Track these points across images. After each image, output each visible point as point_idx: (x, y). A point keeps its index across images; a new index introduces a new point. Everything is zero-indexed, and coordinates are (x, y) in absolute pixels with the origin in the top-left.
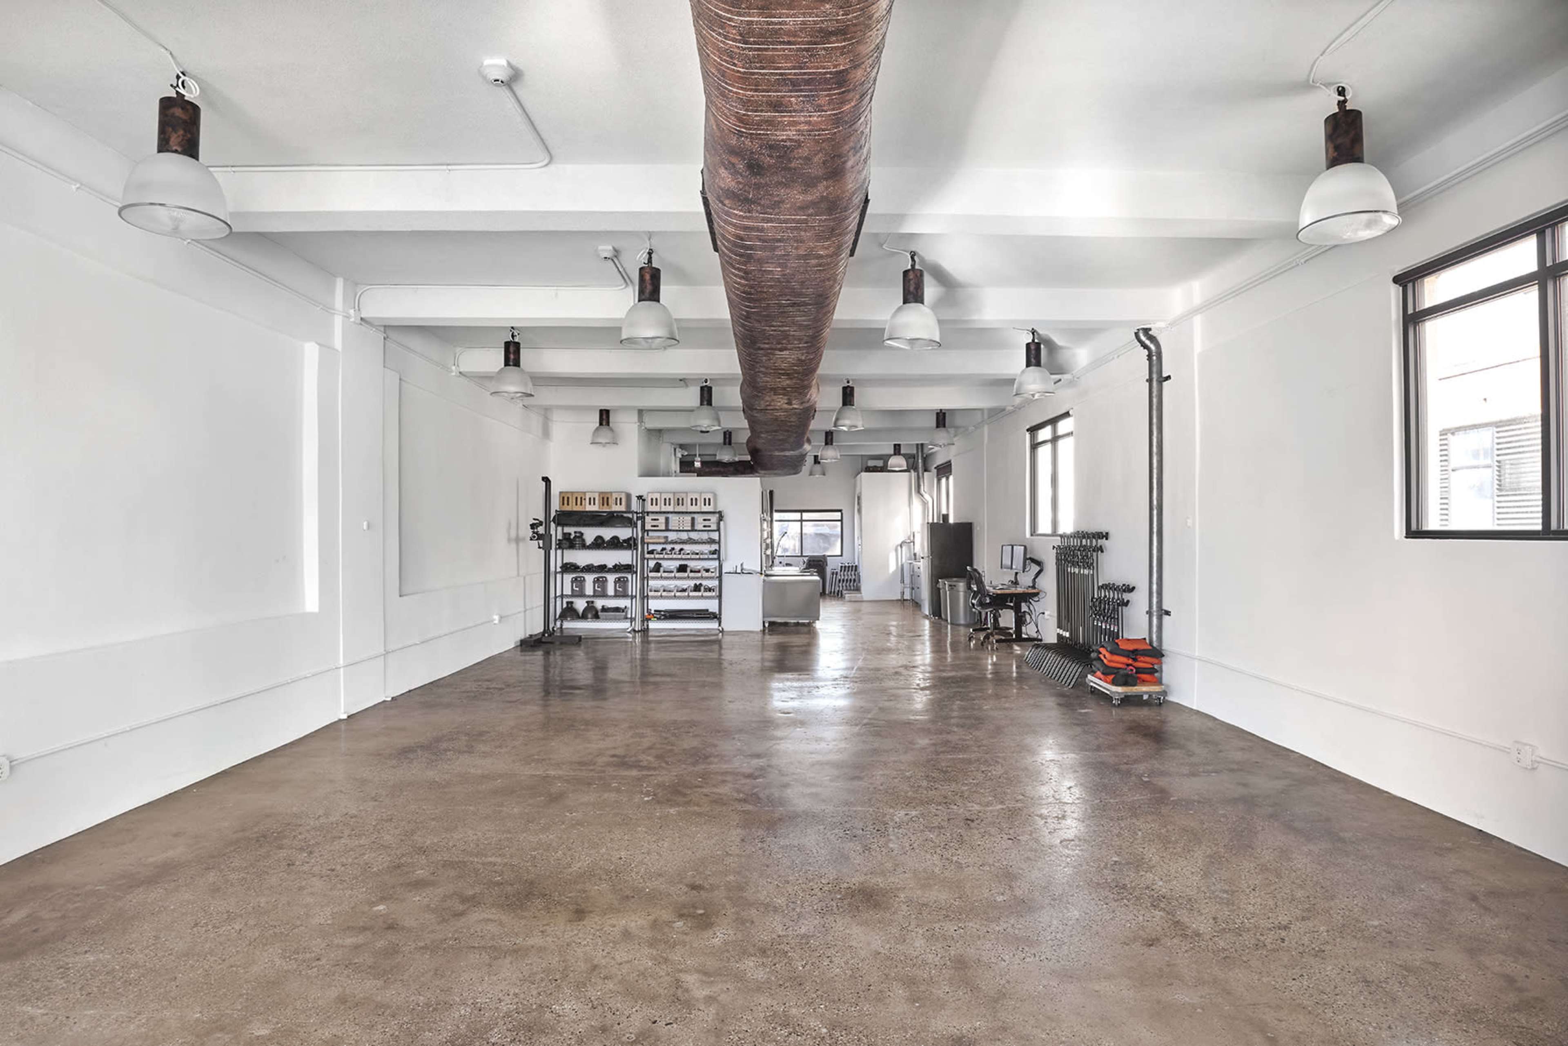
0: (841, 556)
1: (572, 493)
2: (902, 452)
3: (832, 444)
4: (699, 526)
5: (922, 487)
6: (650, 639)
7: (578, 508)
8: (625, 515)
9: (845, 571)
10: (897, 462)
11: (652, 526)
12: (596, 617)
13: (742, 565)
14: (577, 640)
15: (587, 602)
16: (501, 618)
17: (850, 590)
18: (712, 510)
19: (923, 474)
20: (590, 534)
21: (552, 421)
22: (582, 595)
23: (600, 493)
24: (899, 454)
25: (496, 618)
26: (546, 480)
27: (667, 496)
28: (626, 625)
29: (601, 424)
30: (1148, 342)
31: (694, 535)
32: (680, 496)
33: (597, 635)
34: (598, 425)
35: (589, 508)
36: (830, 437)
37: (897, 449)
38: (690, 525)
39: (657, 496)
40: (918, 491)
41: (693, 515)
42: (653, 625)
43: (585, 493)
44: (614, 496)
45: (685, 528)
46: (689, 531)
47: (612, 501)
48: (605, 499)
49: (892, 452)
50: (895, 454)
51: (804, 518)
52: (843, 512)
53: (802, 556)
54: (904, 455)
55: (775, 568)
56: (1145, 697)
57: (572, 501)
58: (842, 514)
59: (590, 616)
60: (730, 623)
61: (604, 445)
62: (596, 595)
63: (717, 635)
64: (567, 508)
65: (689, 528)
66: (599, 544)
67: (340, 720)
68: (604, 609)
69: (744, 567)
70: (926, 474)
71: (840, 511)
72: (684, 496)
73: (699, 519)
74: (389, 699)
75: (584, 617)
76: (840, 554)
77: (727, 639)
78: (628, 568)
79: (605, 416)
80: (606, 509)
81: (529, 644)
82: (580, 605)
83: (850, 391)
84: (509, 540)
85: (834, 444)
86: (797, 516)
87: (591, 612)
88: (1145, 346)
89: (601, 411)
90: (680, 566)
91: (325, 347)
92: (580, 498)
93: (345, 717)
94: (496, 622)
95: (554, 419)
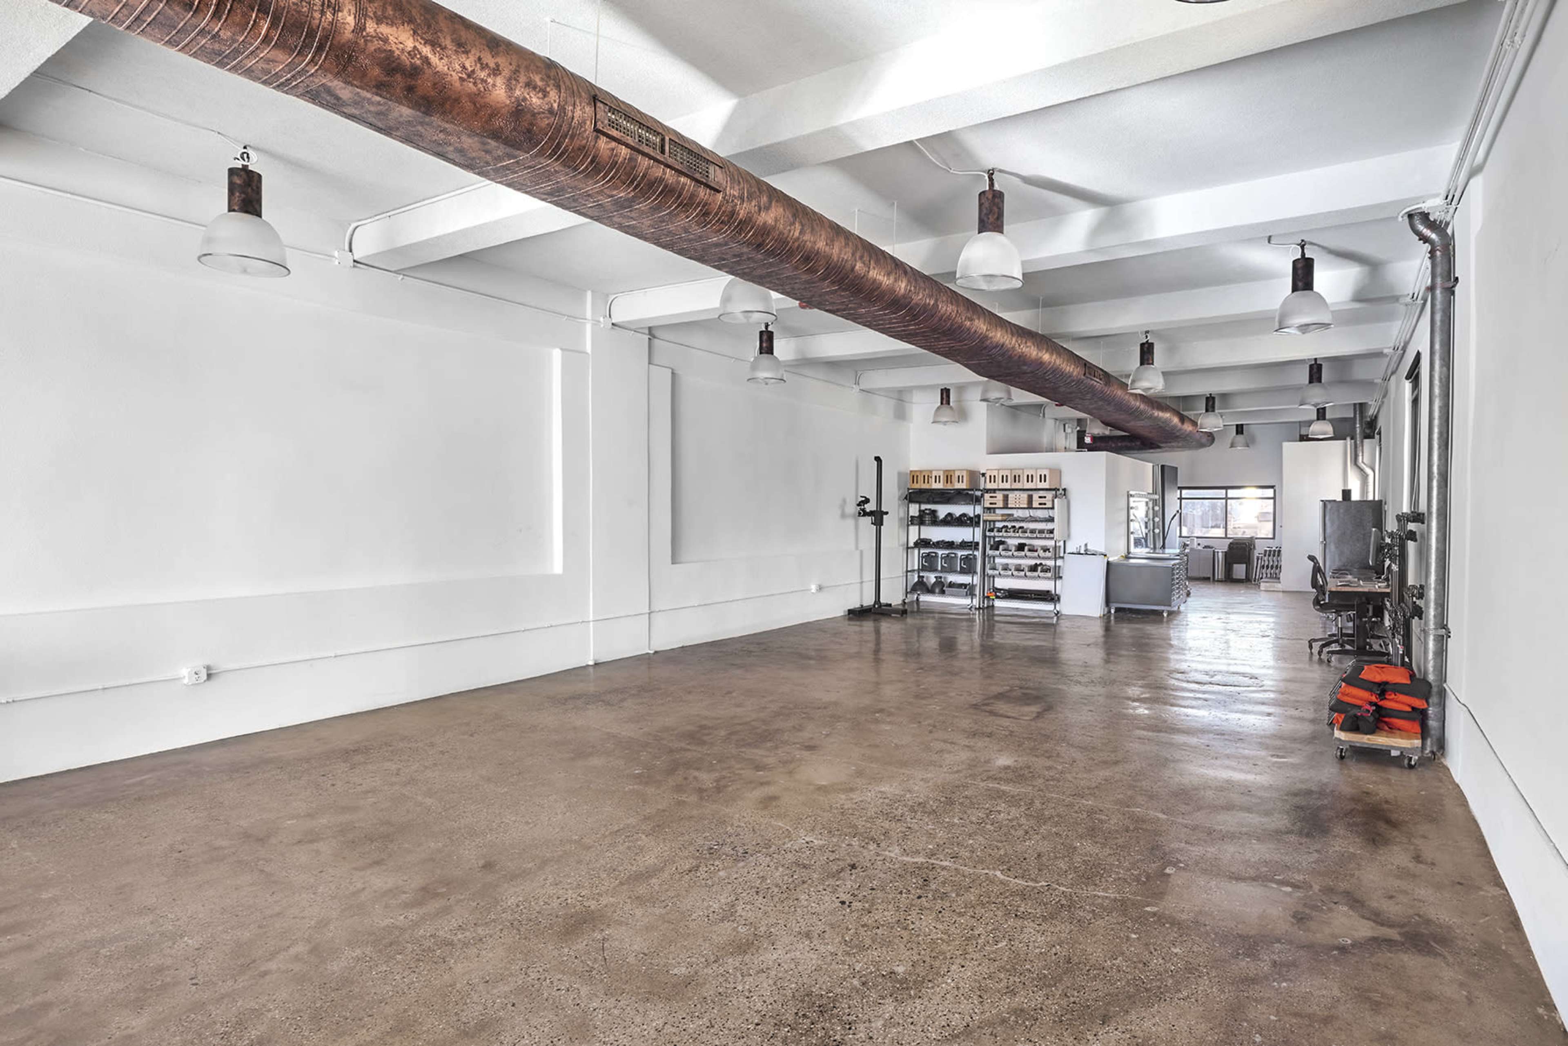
0: (1274, 538)
1: (921, 472)
2: (1327, 417)
3: (1213, 411)
4: (1035, 505)
5: (1360, 458)
6: (996, 618)
7: (925, 486)
8: (970, 492)
9: (1269, 556)
10: (1323, 428)
11: (991, 504)
12: (943, 592)
13: (1086, 545)
14: (929, 612)
15: (936, 577)
16: (820, 588)
17: (1271, 578)
18: (1047, 487)
19: (1362, 442)
20: (943, 510)
21: (912, 403)
22: (933, 569)
23: (945, 471)
24: (1324, 419)
25: (813, 588)
26: (878, 459)
27: (1005, 473)
28: (966, 601)
29: (942, 403)
30: (1427, 232)
31: (1032, 513)
32: (1017, 473)
33: (946, 609)
34: (939, 404)
35: (935, 486)
36: (1211, 403)
37: (1321, 414)
38: (1026, 502)
39: (995, 473)
40: (1355, 461)
41: (1030, 493)
42: (998, 603)
43: (931, 471)
44: (957, 474)
45: (1022, 506)
46: (1024, 508)
47: (955, 479)
48: (948, 478)
49: (1315, 418)
50: (1318, 419)
51: (1229, 496)
52: (1276, 488)
53: (1226, 537)
54: (1331, 421)
55: (1167, 551)
56: (1394, 753)
57: (921, 479)
58: (1275, 491)
59: (937, 590)
60: (1066, 607)
61: (945, 423)
62: (943, 570)
63: (1052, 618)
64: (916, 486)
65: (1026, 506)
66: (950, 521)
67: (588, 666)
68: (951, 585)
69: (1089, 547)
70: (1366, 441)
71: (1272, 487)
72: (1020, 472)
73: (1036, 496)
74: (652, 652)
75: (930, 591)
76: (1271, 536)
77: (1064, 625)
78: (973, 545)
79: (945, 394)
80: (949, 487)
81: (857, 614)
82: (931, 578)
83: (1148, 348)
84: (843, 516)
85: (1217, 411)
86: (1221, 493)
87: (941, 587)
88: (1425, 239)
89: (942, 390)
90: (1019, 544)
91: (572, 352)
92: (926, 476)
93: (591, 663)
94: (814, 591)
95: (914, 401)
